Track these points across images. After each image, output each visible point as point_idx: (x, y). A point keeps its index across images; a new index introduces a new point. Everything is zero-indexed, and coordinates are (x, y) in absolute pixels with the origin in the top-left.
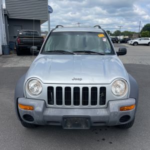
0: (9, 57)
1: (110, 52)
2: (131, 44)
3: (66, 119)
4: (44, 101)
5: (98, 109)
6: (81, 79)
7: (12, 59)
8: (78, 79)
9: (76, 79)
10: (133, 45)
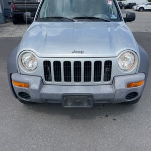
0: (5, 26)
1: (116, 18)
2: (136, 10)
3: (66, 97)
4: (40, 78)
5: (102, 86)
6: (82, 52)
7: (8, 28)
8: (79, 52)
9: (76, 52)
10: (139, 10)
